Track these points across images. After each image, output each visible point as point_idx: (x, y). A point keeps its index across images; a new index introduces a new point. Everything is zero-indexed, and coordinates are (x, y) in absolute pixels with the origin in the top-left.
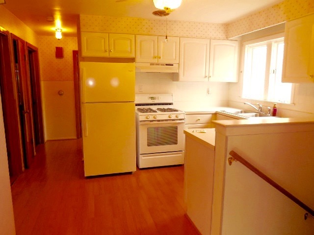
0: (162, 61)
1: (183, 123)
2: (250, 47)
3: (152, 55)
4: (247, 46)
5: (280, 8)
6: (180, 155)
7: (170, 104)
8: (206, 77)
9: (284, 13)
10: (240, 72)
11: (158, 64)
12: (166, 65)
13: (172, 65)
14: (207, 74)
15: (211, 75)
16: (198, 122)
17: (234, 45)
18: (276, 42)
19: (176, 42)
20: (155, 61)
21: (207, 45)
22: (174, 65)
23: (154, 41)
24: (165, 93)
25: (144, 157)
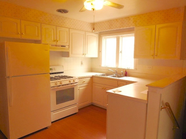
0: (59, 43)
1: (77, 85)
2: (105, 38)
3: (53, 39)
4: (103, 37)
5: (130, 19)
6: (76, 106)
7: (62, 73)
8: (83, 54)
9: (133, 22)
10: (100, 51)
11: (56, 46)
12: (61, 46)
13: (65, 46)
14: (84, 53)
15: (86, 53)
16: (84, 83)
17: (96, 36)
18: (122, 36)
19: (67, 31)
20: (55, 43)
21: (83, 34)
22: (66, 46)
23: (54, 29)
24: (58, 65)
25: (54, 113)
